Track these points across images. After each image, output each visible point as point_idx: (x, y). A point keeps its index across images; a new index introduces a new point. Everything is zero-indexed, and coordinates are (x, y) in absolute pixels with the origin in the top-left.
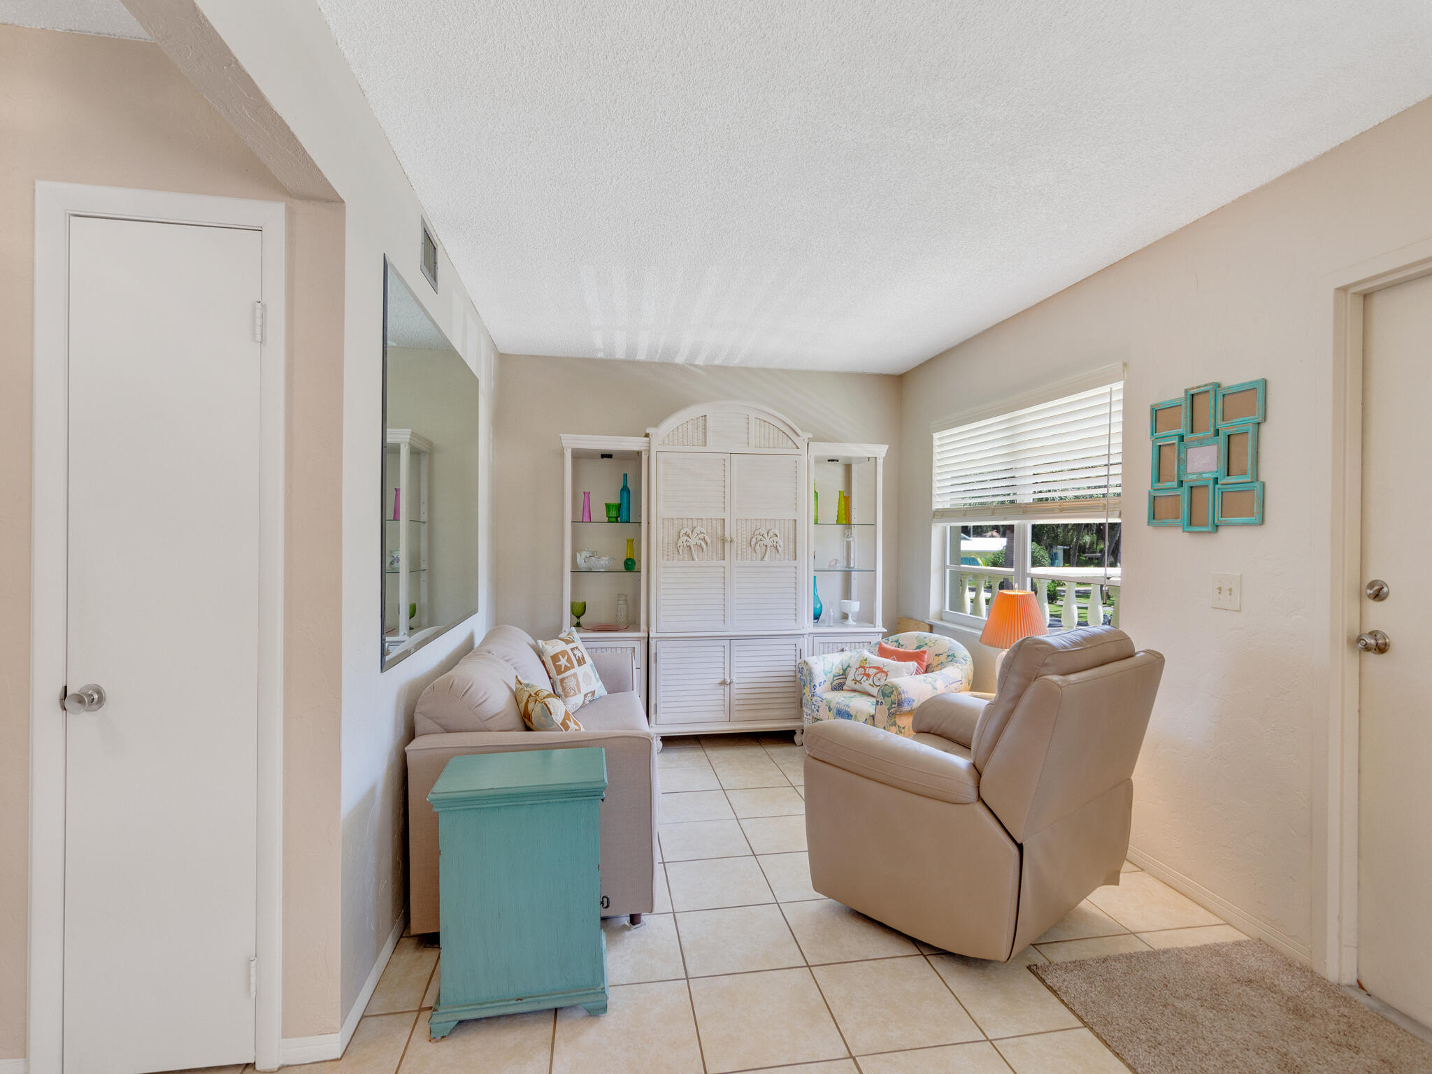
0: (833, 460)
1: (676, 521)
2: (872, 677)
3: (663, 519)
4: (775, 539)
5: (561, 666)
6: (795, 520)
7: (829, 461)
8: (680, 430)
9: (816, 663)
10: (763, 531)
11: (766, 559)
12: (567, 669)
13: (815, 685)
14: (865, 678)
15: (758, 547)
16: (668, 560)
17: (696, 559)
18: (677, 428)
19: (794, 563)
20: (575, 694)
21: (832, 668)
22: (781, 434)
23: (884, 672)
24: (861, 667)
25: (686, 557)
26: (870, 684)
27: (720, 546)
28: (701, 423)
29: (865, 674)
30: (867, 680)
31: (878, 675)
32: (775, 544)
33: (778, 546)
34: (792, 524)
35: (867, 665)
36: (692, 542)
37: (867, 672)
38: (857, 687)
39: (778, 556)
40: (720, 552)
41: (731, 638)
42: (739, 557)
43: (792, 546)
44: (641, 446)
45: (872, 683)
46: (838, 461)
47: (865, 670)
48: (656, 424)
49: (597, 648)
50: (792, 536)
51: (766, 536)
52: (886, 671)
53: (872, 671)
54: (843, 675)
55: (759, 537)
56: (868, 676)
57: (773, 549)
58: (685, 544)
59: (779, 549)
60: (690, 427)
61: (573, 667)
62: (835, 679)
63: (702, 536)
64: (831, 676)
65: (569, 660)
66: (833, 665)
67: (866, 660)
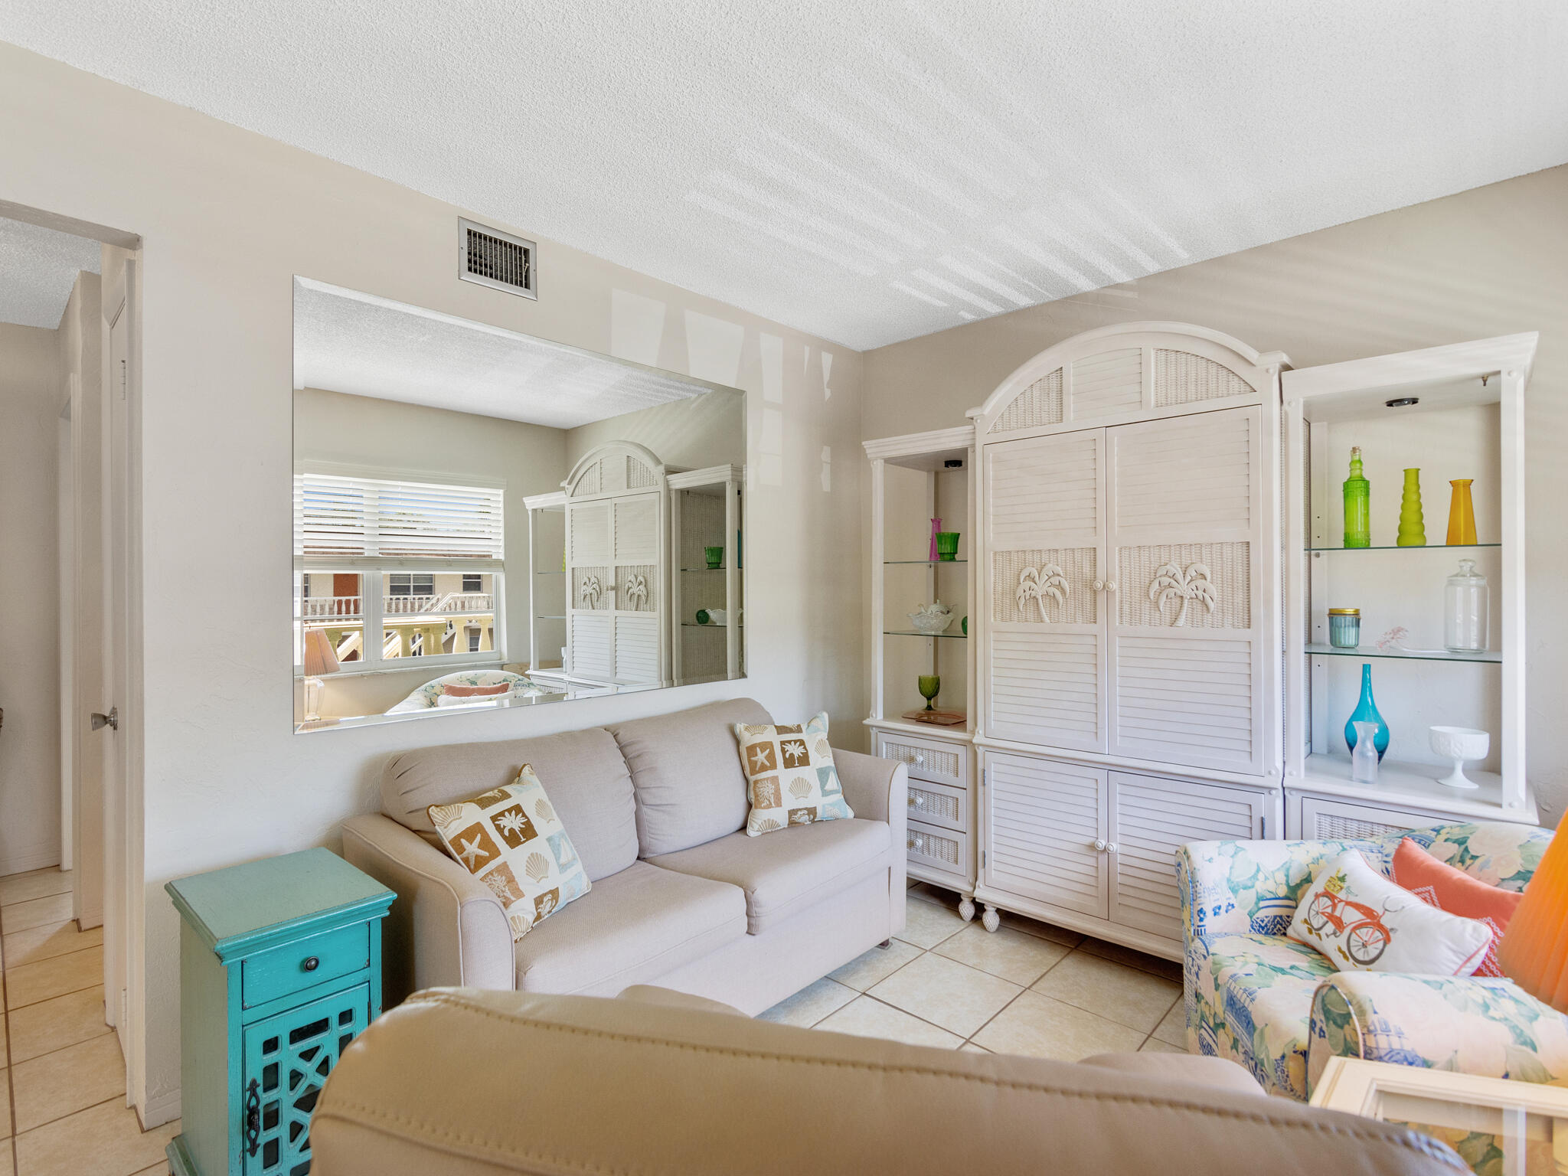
0: (1400, 402)
1: (1014, 557)
2: (1347, 931)
3: (995, 554)
4: (1200, 583)
5: (756, 762)
6: (1248, 543)
7: (1390, 404)
8: (1021, 402)
9: (1210, 860)
10: (1175, 568)
11: (1181, 622)
12: (764, 768)
13: (1201, 911)
14: (1330, 928)
15: (1163, 598)
16: (1002, 620)
17: (1047, 619)
18: (1016, 400)
19: (1245, 634)
20: (769, 806)
21: (1255, 877)
22: (1213, 369)
23: (1381, 928)
24: (1327, 894)
25: (1031, 616)
26: (1340, 950)
27: (1088, 596)
28: (1054, 383)
29: (1331, 918)
30: (1334, 933)
31: (1364, 930)
32: (1200, 593)
33: (1207, 596)
34: (1239, 552)
35: (1342, 895)
36: (1040, 589)
37: (1337, 913)
38: (1312, 939)
39: (1208, 618)
40: (1088, 606)
41: (1112, 768)
42: (1126, 618)
43: (1240, 597)
44: (964, 440)
45: (1344, 949)
46: (1414, 401)
47: (1334, 906)
48: (980, 401)
49: (910, 747)
50: (1240, 577)
51: (1179, 576)
52: (1388, 926)
53: (1351, 916)
54: (1286, 898)
55: (1166, 580)
56: (1339, 924)
57: (1199, 606)
58: (1028, 593)
59: (1212, 605)
60: (1036, 393)
61: (774, 766)
62: (1262, 904)
63: (1055, 580)
64: (1249, 897)
65: (771, 757)
66: (1258, 870)
67: (1342, 879)
